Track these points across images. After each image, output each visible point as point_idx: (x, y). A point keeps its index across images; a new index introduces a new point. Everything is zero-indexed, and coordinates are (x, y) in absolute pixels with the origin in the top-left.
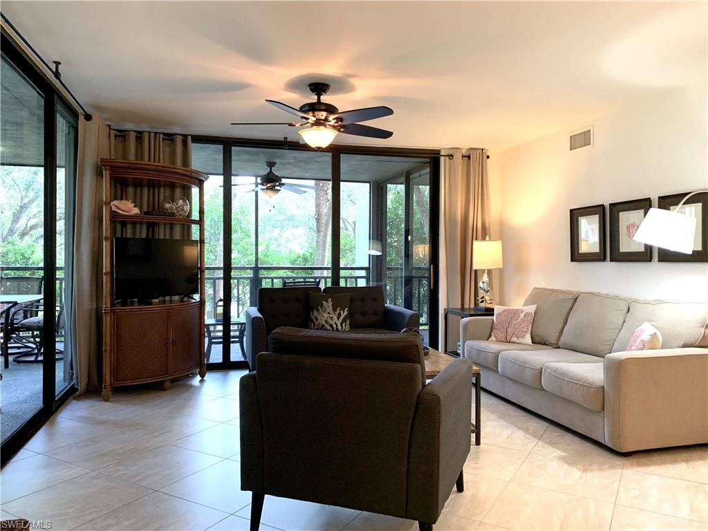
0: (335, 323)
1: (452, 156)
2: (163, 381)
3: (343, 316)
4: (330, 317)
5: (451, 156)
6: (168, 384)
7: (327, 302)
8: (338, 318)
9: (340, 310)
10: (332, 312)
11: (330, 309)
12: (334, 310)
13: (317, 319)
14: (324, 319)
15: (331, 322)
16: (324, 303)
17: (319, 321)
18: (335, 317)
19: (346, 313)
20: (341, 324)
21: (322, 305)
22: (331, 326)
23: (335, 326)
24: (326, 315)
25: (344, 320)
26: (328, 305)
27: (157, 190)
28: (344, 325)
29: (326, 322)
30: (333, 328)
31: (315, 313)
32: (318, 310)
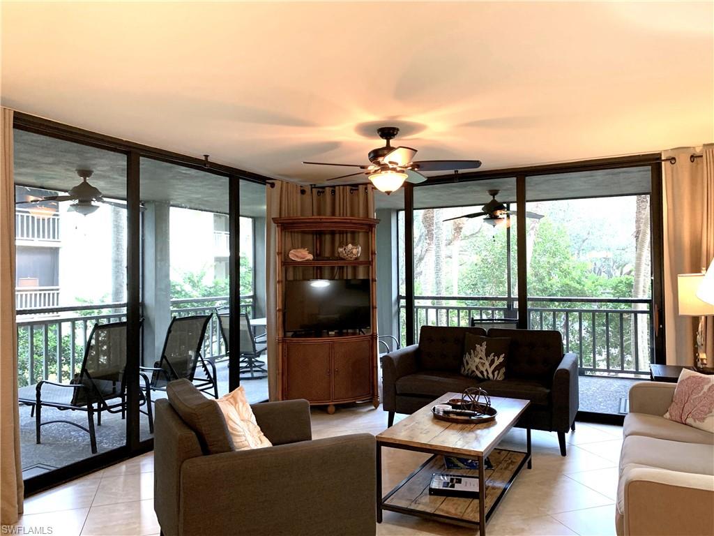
0: (487, 370)
1: (674, 159)
2: (327, 406)
3: (497, 363)
4: (482, 363)
5: (672, 160)
6: (331, 409)
7: (481, 345)
8: (491, 365)
9: (494, 356)
10: (484, 358)
11: (483, 354)
12: (487, 355)
13: (468, 364)
14: (475, 364)
15: (482, 368)
16: (478, 346)
17: (470, 365)
18: (487, 364)
19: (501, 359)
20: (493, 373)
21: (474, 349)
22: (482, 373)
23: (485, 373)
24: (477, 360)
25: (498, 368)
26: (481, 349)
27: (345, 235)
28: (496, 373)
29: (477, 367)
30: (483, 375)
31: (467, 356)
32: (470, 354)
